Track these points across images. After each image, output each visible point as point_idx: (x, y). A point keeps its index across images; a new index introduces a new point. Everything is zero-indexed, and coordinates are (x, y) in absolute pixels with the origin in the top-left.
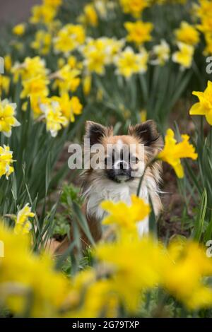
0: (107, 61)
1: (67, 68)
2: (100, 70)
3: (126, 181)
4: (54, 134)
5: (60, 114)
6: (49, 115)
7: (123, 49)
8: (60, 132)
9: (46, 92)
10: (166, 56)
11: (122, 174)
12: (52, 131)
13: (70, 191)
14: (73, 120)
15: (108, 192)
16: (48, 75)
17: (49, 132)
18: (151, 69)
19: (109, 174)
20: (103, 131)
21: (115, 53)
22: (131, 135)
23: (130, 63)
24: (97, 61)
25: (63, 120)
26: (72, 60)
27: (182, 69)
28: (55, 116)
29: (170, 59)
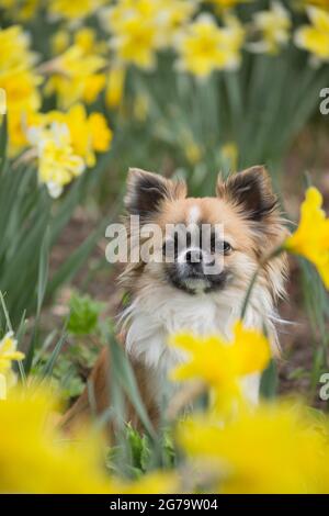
0: (160, 41)
1: (75, 53)
2: (145, 61)
3: (207, 291)
4: (55, 191)
5: (69, 150)
6: (47, 151)
7: (194, 18)
8: (67, 188)
9: (34, 102)
10: (280, 36)
11: (194, 276)
12: (51, 186)
13: (83, 308)
14: (91, 161)
15: (173, 312)
16: (37, 65)
17: (45, 187)
18: (249, 60)
19: (171, 277)
20: (163, 188)
21: (177, 24)
22: (221, 196)
23: (207, 47)
24: (139, 40)
25: (74, 164)
26: (85, 36)
27: (315, 63)
28: (59, 154)
29: (291, 42)
